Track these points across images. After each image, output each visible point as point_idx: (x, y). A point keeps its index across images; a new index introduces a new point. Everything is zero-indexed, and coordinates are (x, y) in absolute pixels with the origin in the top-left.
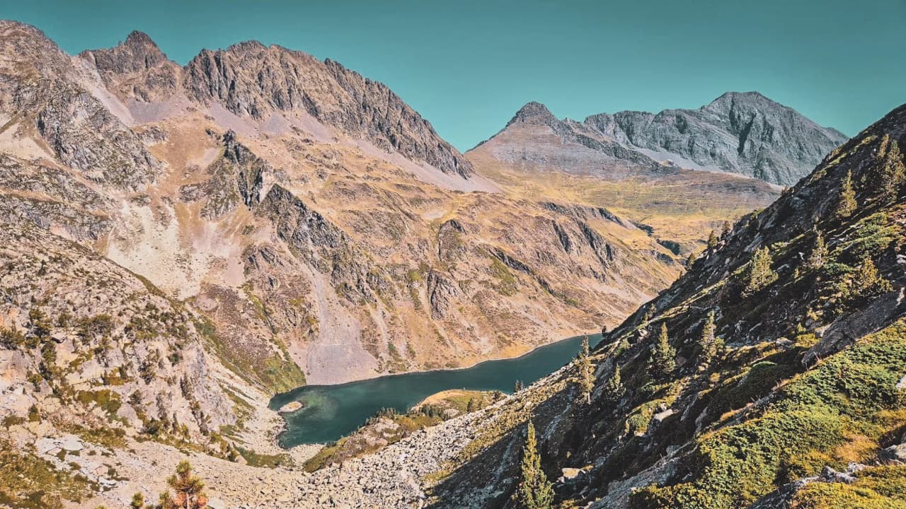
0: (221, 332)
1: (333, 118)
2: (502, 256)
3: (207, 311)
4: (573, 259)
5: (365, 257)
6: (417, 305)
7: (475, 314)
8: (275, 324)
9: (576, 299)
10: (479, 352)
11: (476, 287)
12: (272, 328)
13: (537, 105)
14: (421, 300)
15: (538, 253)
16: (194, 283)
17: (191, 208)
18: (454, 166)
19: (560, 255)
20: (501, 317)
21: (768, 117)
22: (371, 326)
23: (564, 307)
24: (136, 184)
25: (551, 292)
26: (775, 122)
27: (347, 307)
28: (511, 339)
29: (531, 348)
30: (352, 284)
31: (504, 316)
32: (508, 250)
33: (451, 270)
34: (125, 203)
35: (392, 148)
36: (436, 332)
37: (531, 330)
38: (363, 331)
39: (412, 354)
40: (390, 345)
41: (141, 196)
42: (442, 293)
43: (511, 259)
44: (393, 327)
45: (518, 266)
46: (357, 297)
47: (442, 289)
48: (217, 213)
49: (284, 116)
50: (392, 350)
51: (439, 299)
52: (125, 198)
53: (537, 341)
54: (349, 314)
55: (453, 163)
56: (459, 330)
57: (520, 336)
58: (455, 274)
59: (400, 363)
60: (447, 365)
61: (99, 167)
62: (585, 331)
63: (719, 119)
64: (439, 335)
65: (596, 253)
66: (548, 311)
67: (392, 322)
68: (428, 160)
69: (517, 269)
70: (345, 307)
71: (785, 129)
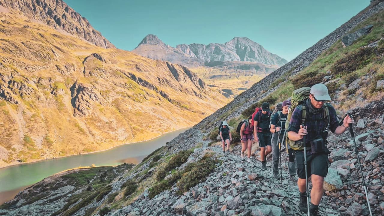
2: (133, 77)
4: (182, 84)
6: (60, 106)
7: (113, 113)
9: (186, 105)
11: (113, 96)
13: (152, 36)
14: (65, 103)
15: (159, 79)
18: (104, 45)
19: (173, 82)
20: (135, 115)
21: (252, 48)
22: (8, 122)
23: (179, 109)
25: (170, 100)
26: (254, 49)
28: (143, 129)
29: (160, 135)
31: (137, 114)
32: (138, 75)
33: (93, 83)
35: (58, 26)
36: (77, 125)
37: (158, 123)
40: (26, 138)
42: (84, 97)
43: (140, 80)
44: (32, 124)
45: (146, 84)
47: (84, 94)
50: (26, 141)
51: (81, 101)
53: (163, 130)
55: (104, 43)
56: (98, 124)
57: (150, 127)
58: (96, 86)
59: (34, 152)
60: (84, 150)
63: (233, 48)
64: (79, 127)
65: (194, 83)
66: (169, 112)
67: (32, 119)
69: (145, 86)
71: (259, 52)
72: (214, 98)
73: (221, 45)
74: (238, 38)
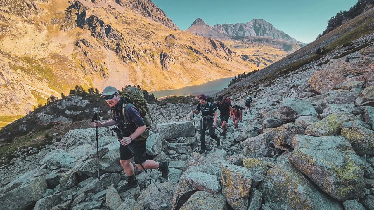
0: (54, 73)
1: (126, 5)
2: (191, 48)
3: (49, 64)
4: (218, 52)
5: (132, 44)
6: (156, 65)
7: (181, 69)
8: (86, 71)
9: (220, 66)
10: (183, 83)
11: (181, 59)
12: (85, 72)
13: (200, 19)
14: (158, 63)
15: (205, 49)
16: (47, 53)
17: (56, 27)
19: (213, 51)
21: (265, 26)
22: (134, 72)
23: (216, 68)
24: (27, 15)
25: (211, 62)
26: (267, 27)
27: (123, 64)
28: (197, 78)
29: (205, 82)
30: (125, 55)
31: (193, 70)
32: (194, 47)
33: (171, 52)
34: (20, 22)
35: (149, 18)
36: (164, 75)
37: (205, 76)
38: (130, 75)
39: (153, 84)
40: (143, 80)
41: (30, 20)
42: (167, 60)
43: (195, 50)
44: (144, 73)
45: (198, 52)
46: (128, 60)
47: (167, 58)
48: (67, 29)
49: (106, 2)
50: (144, 82)
51: (166, 62)
52: (21, 20)
53: (207, 79)
54: (124, 67)
56: (174, 75)
57: (200, 77)
58: (173, 54)
59: (147, 87)
60: (169, 88)
61: (6, 5)
62: (225, 76)
63: (252, 27)
64: (165, 76)
65: (225, 52)
66: (210, 69)
67: (144, 71)
68: (163, 23)
69: (198, 54)
70: (122, 64)
71: (270, 29)
72: (236, 61)
73: (244, 24)
74: (256, 19)
